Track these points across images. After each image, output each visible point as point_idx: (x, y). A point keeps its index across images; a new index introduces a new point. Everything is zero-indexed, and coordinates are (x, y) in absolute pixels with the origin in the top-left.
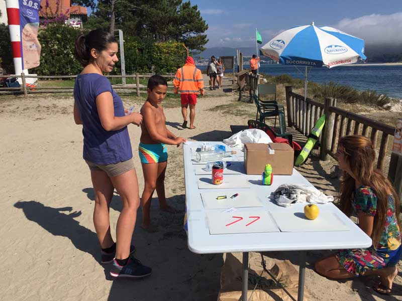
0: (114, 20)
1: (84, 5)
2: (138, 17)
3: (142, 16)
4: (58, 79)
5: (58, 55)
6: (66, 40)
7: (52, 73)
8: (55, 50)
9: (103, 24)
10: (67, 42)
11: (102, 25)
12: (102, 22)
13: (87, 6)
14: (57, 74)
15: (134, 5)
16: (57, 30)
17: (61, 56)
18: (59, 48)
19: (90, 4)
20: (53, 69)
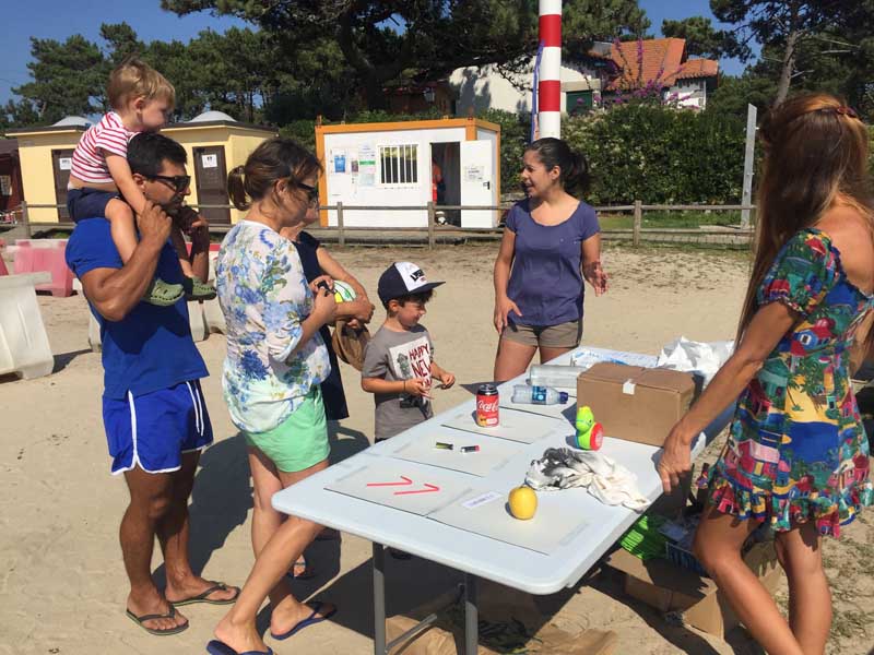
0: (788, 81)
1: (725, 54)
2: (851, 68)
3: (862, 66)
4: (614, 212)
5: (621, 164)
6: (641, 133)
7: (604, 202)
8: (615, 154)
9: (765, 91)
10: (643, 138)
11: (766, 93)
12: (767, 86)
13: (732, 56)
14: (613, 203)
15: (847, 40)
16: (627, 116)
17: (627, 166)
18: (623, 151)
19: (738, 51)
20: (606, 194)
